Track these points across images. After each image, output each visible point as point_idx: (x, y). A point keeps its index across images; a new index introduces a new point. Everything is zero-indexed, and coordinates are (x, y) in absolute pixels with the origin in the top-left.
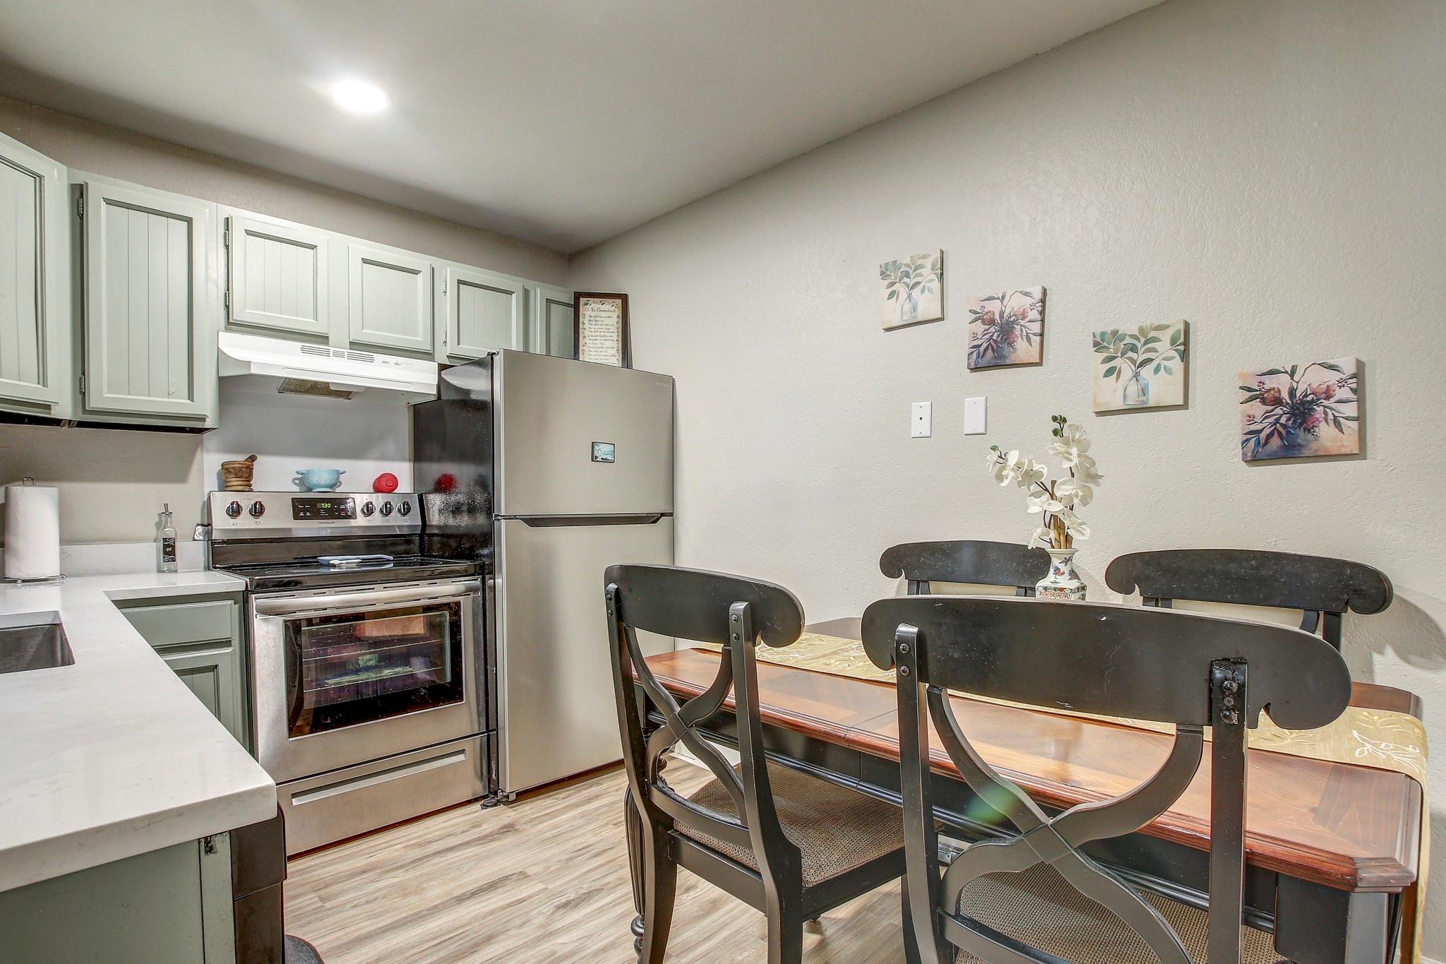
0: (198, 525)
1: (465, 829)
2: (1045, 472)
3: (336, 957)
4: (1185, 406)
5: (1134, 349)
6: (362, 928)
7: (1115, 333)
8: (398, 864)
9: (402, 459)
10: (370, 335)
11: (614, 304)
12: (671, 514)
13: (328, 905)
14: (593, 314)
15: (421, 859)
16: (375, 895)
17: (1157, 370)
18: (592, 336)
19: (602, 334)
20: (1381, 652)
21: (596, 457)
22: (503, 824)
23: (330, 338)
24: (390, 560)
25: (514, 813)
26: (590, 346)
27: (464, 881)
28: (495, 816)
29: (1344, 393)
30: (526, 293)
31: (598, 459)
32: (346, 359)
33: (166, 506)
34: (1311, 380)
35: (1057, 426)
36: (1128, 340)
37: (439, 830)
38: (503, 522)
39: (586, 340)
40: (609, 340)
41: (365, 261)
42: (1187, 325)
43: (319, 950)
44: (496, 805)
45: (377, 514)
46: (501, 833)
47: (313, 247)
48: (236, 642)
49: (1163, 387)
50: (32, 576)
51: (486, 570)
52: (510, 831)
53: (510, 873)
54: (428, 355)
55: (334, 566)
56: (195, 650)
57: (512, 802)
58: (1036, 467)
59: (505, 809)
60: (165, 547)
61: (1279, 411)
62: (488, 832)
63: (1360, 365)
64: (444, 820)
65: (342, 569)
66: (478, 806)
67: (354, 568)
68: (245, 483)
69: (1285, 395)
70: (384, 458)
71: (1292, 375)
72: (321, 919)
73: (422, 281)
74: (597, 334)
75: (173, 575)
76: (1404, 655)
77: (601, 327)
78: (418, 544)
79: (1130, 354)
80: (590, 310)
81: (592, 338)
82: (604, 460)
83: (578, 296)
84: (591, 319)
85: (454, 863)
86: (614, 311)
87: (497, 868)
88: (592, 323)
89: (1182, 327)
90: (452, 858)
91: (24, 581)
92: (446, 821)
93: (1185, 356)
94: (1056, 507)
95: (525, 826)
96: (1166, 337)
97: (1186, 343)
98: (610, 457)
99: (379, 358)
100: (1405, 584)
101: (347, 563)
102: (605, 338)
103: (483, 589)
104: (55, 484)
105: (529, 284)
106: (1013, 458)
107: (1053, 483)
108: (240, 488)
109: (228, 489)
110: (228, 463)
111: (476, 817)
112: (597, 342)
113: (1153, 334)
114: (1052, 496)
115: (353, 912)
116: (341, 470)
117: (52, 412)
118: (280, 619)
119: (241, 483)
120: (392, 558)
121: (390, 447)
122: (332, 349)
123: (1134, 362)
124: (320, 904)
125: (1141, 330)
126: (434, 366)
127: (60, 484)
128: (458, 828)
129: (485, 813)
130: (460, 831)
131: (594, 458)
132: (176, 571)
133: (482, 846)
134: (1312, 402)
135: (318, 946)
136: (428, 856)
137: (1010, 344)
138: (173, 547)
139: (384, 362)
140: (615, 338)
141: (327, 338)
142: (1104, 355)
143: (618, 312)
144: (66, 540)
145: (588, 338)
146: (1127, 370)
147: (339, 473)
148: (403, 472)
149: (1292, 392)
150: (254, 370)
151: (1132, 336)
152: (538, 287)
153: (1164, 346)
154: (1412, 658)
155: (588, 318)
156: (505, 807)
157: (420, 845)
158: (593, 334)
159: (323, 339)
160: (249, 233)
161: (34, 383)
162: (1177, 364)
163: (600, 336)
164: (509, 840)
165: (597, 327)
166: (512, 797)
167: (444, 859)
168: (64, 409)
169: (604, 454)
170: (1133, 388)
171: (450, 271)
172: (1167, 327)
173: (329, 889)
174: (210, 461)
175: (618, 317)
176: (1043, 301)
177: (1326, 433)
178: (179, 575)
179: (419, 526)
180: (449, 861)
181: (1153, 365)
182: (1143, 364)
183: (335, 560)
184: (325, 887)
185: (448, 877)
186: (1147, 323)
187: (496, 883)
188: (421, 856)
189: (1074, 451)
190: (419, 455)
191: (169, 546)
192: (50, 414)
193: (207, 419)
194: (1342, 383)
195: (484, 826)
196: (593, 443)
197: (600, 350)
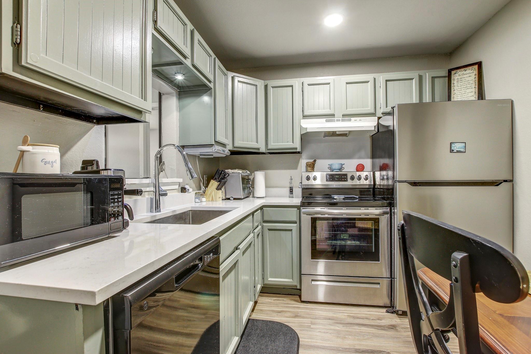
0: (300, 183)
1: (374, 319)
3: (304, 349)
6: (316, 342)
8: (342, 322)
9: (368, 158)
10: (350, 111)
11: (473, 69)
12: (511, 181)
13: (312, 326)
14: (459, 77)
15: (351, 324)
16: (328, 331)
18: (459, 89)
19: (465, 86)
21: (453, 150)
22: (392, 324)
23: (335, 115)
24: (357, 198)
25: (399, 320)
26: (458, 94)
27: (362, 343)
28: (390, 318)
30: (421, 77)
31: (454, 151)
32: (341, 122)
33: (291, 177)
37: (364, 314)
38: (398, 183)
39: (455, 92)
40: (469, 88)
41: (347, 83)
43: (300, 343)
44: (392, 313)
45: (356, 179)
46: (389, 328)
47: (329, 84)
48: (298, 223)
50: (258, 197)
51: (391, 205)
52: (393, 329)
53: (384, 350)
54: (373, 114)
55: (335, 199)
56: (292, 223)
57: (401, 315)
59: (396, 317)
60: (290, 189)
62: (383, 324)
64: (368, 310)
65: (337, 200)
66: (384, 310)
67: (341, 200)
68: (312, 169)
70: (360, 158)
72: (307, 331)
73: (370, 86)
74: (462, 87)
75: (293, 198)
77: (465, 83)
78: (372, 192)
81: (458, 90)
82: (458, 152)
83: (450, 72)
84: (458, 80)
85: (362, 332)
86: (473, 72)
87: (379, 344)
88: (459, 82)
90: (363, 330)
91: (257, 198)
92: (368, 312)
95: (402, 330)
98: (462, 150)
99: (353, 119)
101: (339, 198)
102: (467, 88)
103: (390, 213)
104: (264, 171)
105: (421, 72)
108: (310, 171)
109: (308, 171)
110: (308, 162)
111: (381, 315)
112: (462, 91)
115: (318, 334)
116: (343, 163)
117: (260, 150)
118: (310, 216)
119: (310, 169)
120: (357, 197)
121: (363, 153)
122: (336, 119)
124: (310, 325)
126: (376, 118)
127: (265, 171)
128: (372, 317)
129: (386, 315)
130: (372, 318)
131: (452, 151)
132: (293, 197)
133: (377, 330)
135: (302, 341)
136: (354, 324)
138: (292, 190)
139: (355, 120)
140: (473, 87)
141: (334, 115)
143: (476, 72)
144: (267, 187)
145: (456, 90)
147: (342, 165)
148: (368, 163)
150: (308, 131)
152: (427, 72)
155: (456, 80)
156: (396, 316)
157: (354, 317)
158: (460, 87)
159: (333, 115)
160: (309, 85)
161: (255, 143)
163: (464, 87)
164: (391, 333)
165: (462, 83)
166: (400, 313)
167: (360, 328)
168: (263, 149)
169: (458, 148)
171: (381, 78)
173: (316, 320)
174: (303, 162)
175: (475, 75)
178: (294, 199)
179: (372, 184)
180: (362, 331)
183: (336, 197)
184: (315, 319)
185: (357, 337)
187: (375, 352)
188: (351, 322)
190: (373, 156)
191: (291, 189)
192: (259, 151)
193: (298, 149)
195: (383, 321)
196: (451, 143)
197: (465, 94)
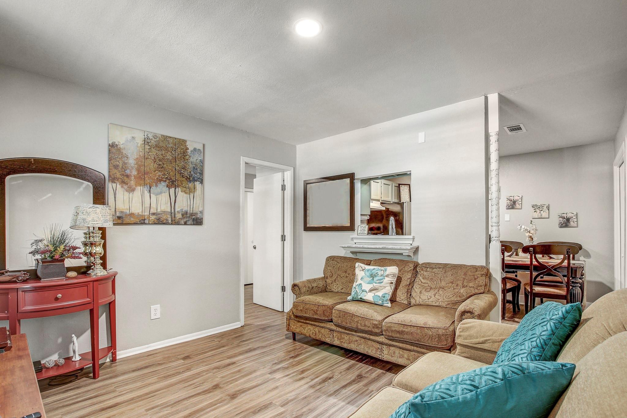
2: (528, 229)
4: (549, 218)
5: (540, 208)
7: (536, 205)
17: (544, 212)
20: (581, 257)
29: (575, 217)
34: (569, 215)
35: (531, 222)
36: (538, 206)
42: (549, 204)
49: (545, 214)
58: (527, 228)
61: (564, 219)
63: (577, 213)
69: (565, 217)
71: (566, 214)
76: (584, 257)
79: (539, 209)
80: (402, 188)
89: (548, 205)
93: (549, 210)
94: (531, 235)
96: (545, 206)
97: (549, 208)
100: (584, 247)
106: (523, 227)
107: (530, 231)
113: (543, 206)
114: (530, 233)
123: (540, 210)
125: (541, 205)
134: (570, 218)
137: (515, 205)
142: (534, 208)
146: (538, 211)
149: (567, 217)
151: (539, 206)
153: (545, 208)
154: (586, 257)
162: (547, 211)
170: (539, 215)
172: (545, 205)
176: (522, 198)
177: (572, 223)
181: (543, 211)
182: (541, 211)
186: (542, 203)
189: (534, 226)
194: (574, 216)
